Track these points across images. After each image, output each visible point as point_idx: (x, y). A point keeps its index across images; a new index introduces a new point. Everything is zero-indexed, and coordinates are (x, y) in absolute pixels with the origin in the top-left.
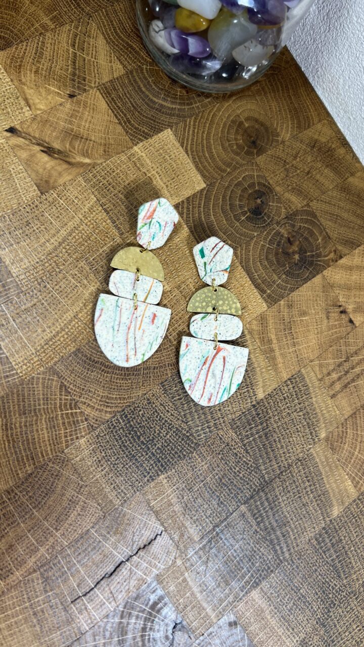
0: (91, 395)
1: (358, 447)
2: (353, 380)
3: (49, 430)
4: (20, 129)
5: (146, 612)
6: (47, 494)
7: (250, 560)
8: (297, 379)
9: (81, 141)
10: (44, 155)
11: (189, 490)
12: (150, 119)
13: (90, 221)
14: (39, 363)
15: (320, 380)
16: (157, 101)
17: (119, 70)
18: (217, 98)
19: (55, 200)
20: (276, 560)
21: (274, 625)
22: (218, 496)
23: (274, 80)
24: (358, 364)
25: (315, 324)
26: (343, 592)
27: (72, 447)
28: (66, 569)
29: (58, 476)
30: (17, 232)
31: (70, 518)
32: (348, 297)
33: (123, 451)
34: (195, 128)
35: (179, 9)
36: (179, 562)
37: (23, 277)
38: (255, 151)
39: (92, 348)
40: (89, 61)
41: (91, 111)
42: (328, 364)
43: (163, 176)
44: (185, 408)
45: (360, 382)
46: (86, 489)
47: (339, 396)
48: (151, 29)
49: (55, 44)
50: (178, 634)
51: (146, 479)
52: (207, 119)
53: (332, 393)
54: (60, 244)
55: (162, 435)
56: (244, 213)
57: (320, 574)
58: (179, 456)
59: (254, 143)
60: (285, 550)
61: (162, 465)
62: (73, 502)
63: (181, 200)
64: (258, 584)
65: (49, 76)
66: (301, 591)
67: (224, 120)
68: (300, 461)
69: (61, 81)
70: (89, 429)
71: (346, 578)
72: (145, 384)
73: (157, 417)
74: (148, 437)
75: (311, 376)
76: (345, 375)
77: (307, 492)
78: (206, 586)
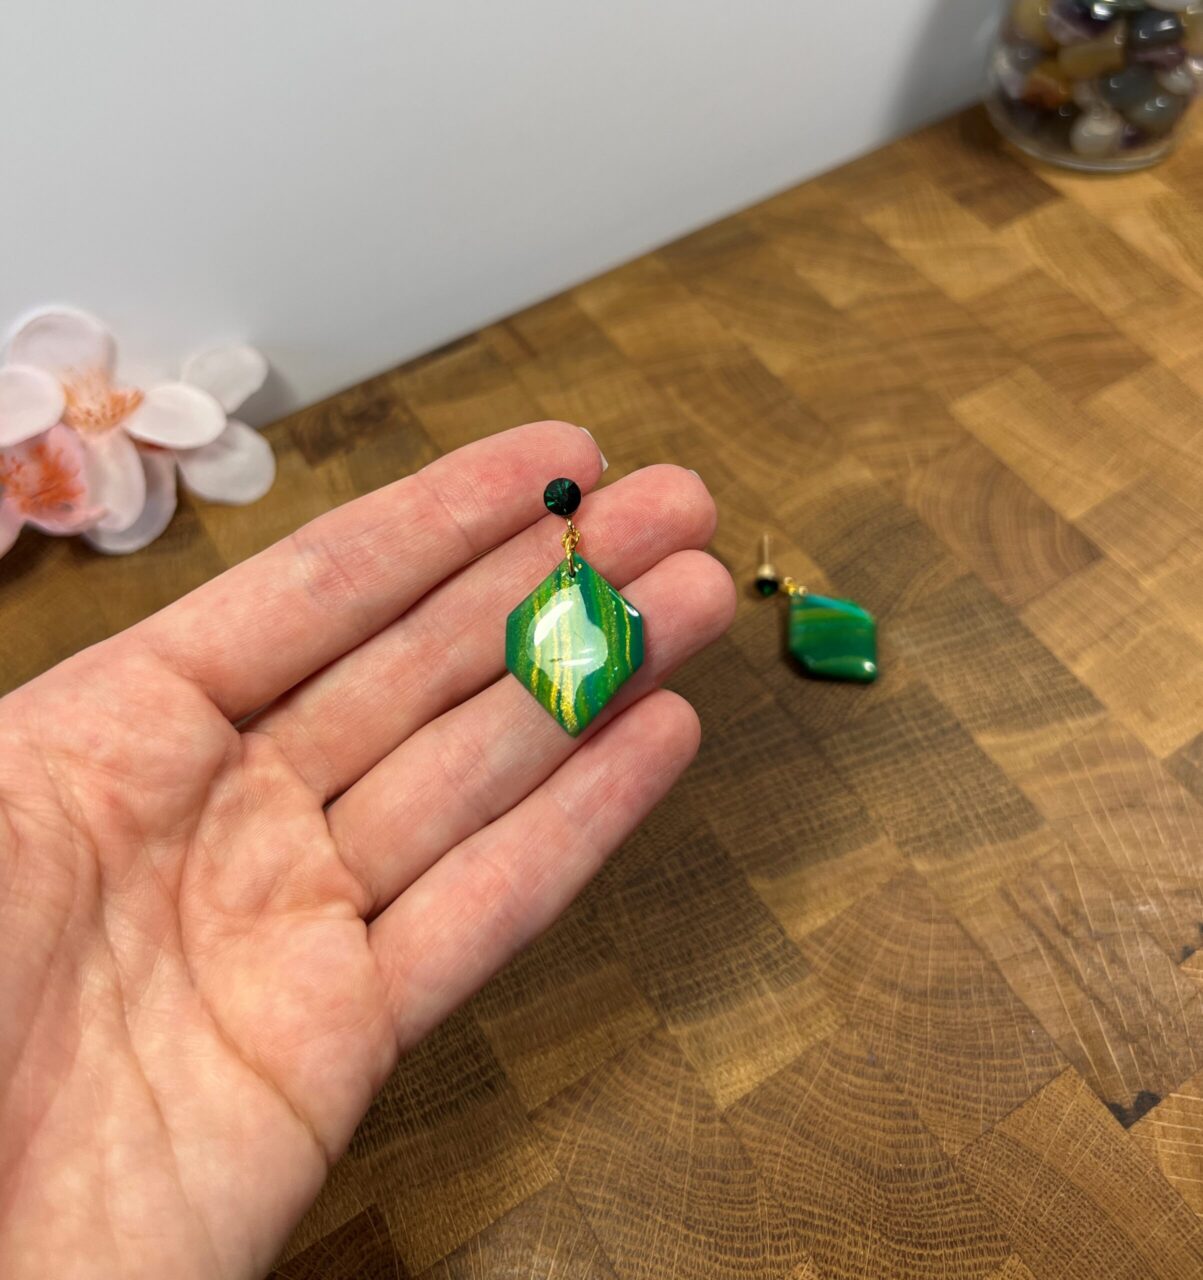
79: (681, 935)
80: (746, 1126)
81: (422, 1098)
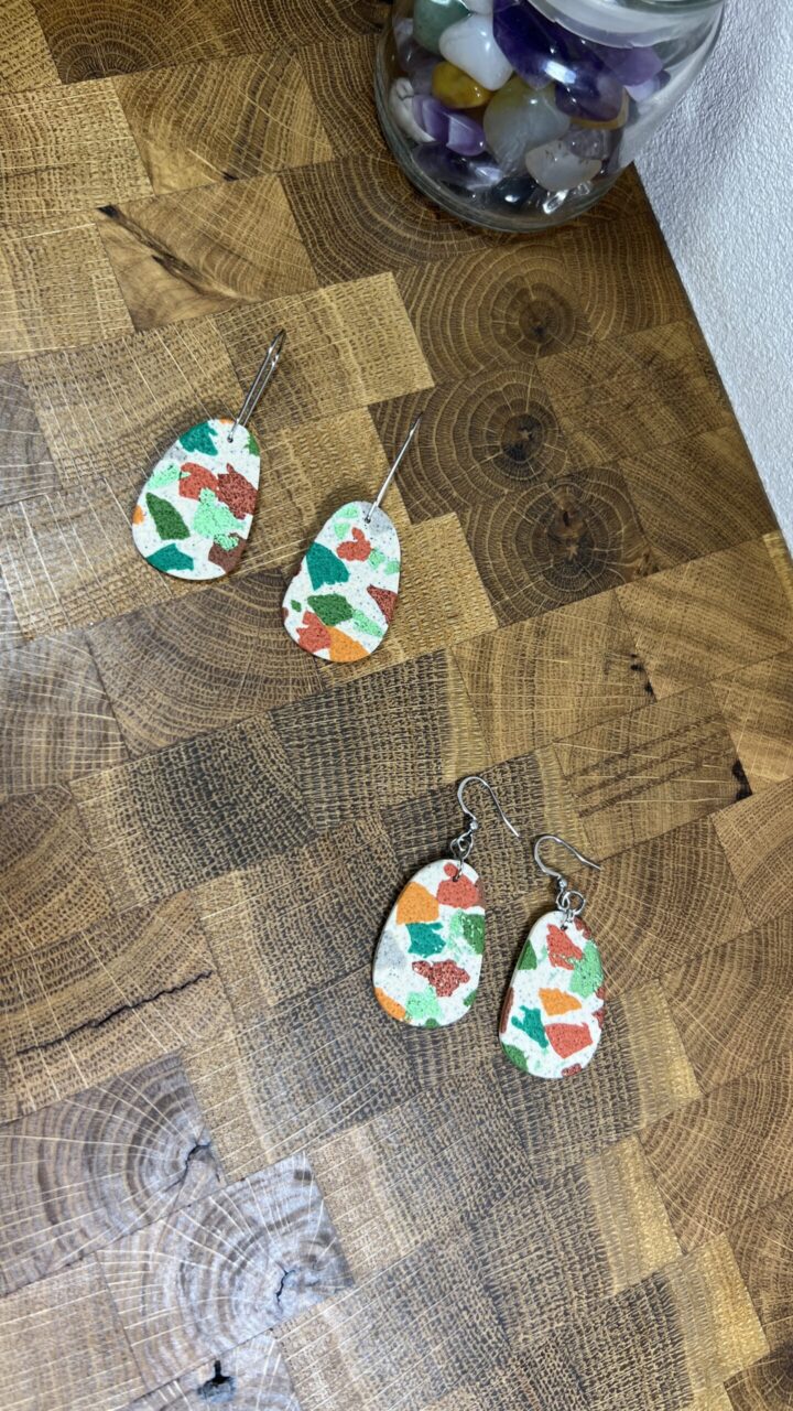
0: (140, 697)
1: (612, 919)
2: (629, 795)
3: (52, 739)
4: (125, 213)
5: (148, 1109)
6: (19, 850)
7: (361, 1069)
8: (524, 766)
9: (227, 257)
10: (156, 266)
11: (279, 910)
12: (360, 247)
13: (210, 397)
14: (61, 617)
15: (567, 778)
16: (379, 219)
17: (324, 151)
18: (490, 238)
19: (157, 346)
20: (409, 1082)
21: (379, 1200)
22: (328, 936)
23: (603, 231)
24: (644, 767)
25: (580, 677)
26: (524, 1176)
27: (85, 778)
28: (21, 992)
29: (48, 823)
30: (77, 385)
31: (50, 904)
32: (654, 645)
33: (175, 809)
34: (437, 281)
35: (441, 64)
36: (229, 1035)
37: (70, 463)
38: (539, 346)
39: (161, 616)
40: (275, 125)
41: (258, 211)
42: (586, 754)
43: (360, 349)
44: (306, 765)
45: (641, 801)
46: (93, 859)
47: (596, 815)
48: (393, 92)
49: (221, 82)
50: (197, 1165)
51: (205, 870)
52: (464, 271)
53: (585, 806)
54: (149, 423)
55: (252, 800)
56: (493, 450)
57: (487, 1131)
58: (275, 846)
59: (540, 331)
60: (432, 1068)
61: (240, 854)
62: (62, 877)
63: (383, 399)
64: (366, 1117)
65: (198, 135)
66: (445, 1152)
67: (495, 279)
68: (497, 913)
69: (217, 149)
70: (123, 756)
71: (536, 1152)
72: (244, 705)
73: (251, 766)
74: (226, 798)
75: (551, 768)
76: (616, 780)
77: (497, 973)
78: (269, 1093)
79: (573, 1105)
80: (714, 1078)
81: (661, 1345)
